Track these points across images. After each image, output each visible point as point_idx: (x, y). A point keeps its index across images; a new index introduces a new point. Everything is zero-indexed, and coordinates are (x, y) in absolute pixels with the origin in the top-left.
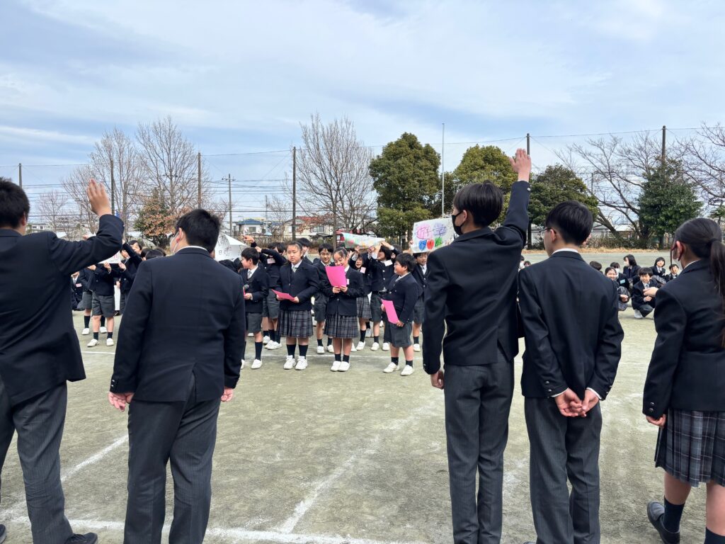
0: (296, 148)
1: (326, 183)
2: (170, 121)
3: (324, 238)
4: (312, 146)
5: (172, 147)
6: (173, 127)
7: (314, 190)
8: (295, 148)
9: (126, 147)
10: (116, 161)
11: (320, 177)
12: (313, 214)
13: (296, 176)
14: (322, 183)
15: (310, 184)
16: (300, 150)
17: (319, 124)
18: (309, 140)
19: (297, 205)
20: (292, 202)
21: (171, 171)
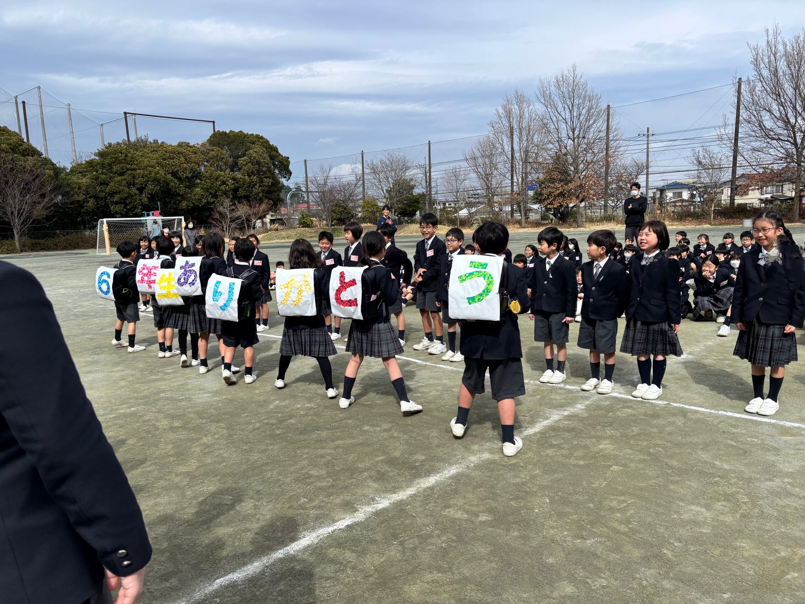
0: (742, 80)
1: (787, 122)
2: (574, 71)
3: (782, 201)
4: (765, 73)
5: (576, 102)
6: (578, 77)
7: (767, 134)
8: (740, 79)
9: (526, 110)
10: (515, 126)
11: (778, 115)
12: (764, 168)
13: (741, 118)
14: (780, 123)
15: (761, 126)
16: (748, 80)
17: (779, 38)
18: (762, 65)
19: (739, 158)
20: (731, 154)
21: (573, 130)
